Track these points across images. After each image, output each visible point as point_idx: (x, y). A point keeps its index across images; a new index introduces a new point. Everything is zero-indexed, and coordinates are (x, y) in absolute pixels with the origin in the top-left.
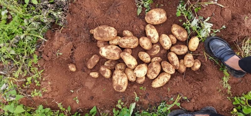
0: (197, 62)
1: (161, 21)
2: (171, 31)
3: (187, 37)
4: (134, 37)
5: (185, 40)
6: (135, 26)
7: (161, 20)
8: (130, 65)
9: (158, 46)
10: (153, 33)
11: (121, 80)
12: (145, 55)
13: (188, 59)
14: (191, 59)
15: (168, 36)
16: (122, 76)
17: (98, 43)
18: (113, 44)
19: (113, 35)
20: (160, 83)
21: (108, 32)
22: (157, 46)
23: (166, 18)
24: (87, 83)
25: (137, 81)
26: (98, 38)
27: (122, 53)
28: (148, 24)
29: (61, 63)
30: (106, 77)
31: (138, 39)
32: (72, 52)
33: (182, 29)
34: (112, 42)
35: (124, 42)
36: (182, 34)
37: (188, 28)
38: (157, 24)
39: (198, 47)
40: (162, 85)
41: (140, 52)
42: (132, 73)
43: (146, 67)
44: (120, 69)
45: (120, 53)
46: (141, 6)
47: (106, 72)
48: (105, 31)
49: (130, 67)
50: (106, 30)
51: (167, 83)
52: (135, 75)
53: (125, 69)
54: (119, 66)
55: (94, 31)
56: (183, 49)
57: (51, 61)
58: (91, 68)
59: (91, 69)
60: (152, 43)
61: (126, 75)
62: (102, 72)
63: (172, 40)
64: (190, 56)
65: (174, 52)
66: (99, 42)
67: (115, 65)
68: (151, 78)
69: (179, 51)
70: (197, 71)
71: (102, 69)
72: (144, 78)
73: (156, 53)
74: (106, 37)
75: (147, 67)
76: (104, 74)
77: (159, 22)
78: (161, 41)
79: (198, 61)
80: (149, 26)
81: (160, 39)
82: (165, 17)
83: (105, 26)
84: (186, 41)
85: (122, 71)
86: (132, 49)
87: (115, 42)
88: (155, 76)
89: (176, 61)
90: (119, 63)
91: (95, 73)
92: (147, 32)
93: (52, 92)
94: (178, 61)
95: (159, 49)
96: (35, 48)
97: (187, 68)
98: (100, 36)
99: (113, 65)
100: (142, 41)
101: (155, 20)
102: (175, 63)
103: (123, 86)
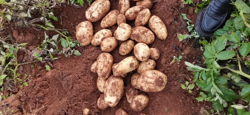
7: (88, 27)
8: (131, 65)
10: (99, 35)
11: (148, 77)
16: (143, 77)
17: (100, 106)
20: (161, 27)
25: (156, 58)
28: (90, 43)
31: (102, 53)
35: (101, 70)
41: (120, 52)
42: (143, 64)
47: (138, 101)
49: (135, 65)
54: (135, 83)
61: (145, 72)
62: (137, 106)
67: (133, 88)
69: (124, 6)
71: (134, 106)
76: (140, 103)
77: (89, 29)
80: (92, 40)
88: (150, 32)
99: (133, 91)
100: (104, 46)
101: (86, 33)
102: (137, 10)
103: (157, 76)
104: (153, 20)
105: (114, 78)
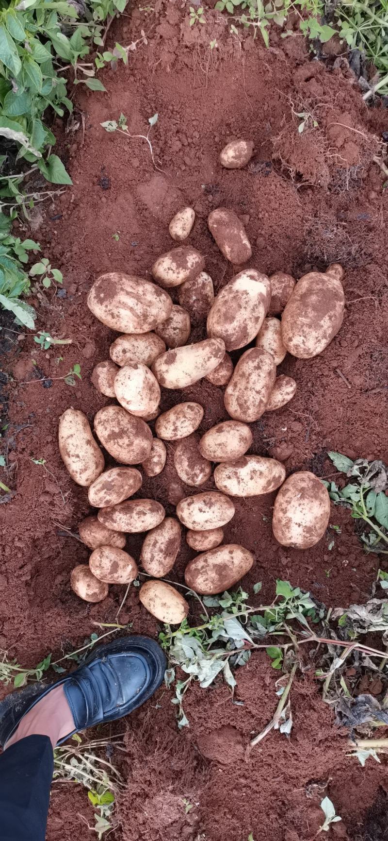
0: (97, 590)
1: (280, 521)
2: (235, 543)
3: (194, 588)
4: (263, 409)
5: (188, 578)
6: (297, 427)
7: (284, 522)
8: (171, 360)
9: (200, 479)
10: (252, 478)
11: (131, 309)
12: (187, 423)
13: (121, 564)
14: (116, 575)
15: (222, 528)
16: (145, 316)
17: (288, 280)
18: (267, 328)
19: (297, 340)
20: (70, 441)
21: (315, 325)
22: (201, 476)
23: (284, 542)
24: (165, 185)
25: (106, 363)
26: (307, 286)
27: (223, 347)
28: (289, 474)
29: (266, 118)
30: (161, 259)
31: (250, 419)
32: (292, 175)
33: (227, 583)
34: (271, 329)
36: (213, 575)
37: (225, 604)
38: (277, 505)
39: (148, 613)
40: (61, 445)
41: (202, 411)
42: (143, 356)
43: (144, 414)
44: (168, 321)
45: (226, 340)
46: (358, 473)
47: (178, 266)
48: (320, 318)
49: (165, 358)
50: (322, 322)
51: (62, 465)
52: (130, 365)
53: (163, 338)
54: (180, 320)
55: (333, 280)
56: (160, 563)
57: (288, 86)
58: (210, 222)
59: (205, 219)
60: (218, 464)
61: (141, 332)
62: (184, 255)
63: (203, 533)
64: (126, 574)
65: (160, 527)
66: (292, 282)
67: (188, 309)
68: (101, 416)
69: (158, 545)
70: (68, 582)
71: (193, 259)
72: (108, 392)
73: (178, 466)
74: (299, 315)
75: (141, 418)
76: (174, 259)
77: (281, 514)
78: (215, 497)
79: (101, 597)
80: (280, 477)
81: (223, 498)
82: (289, 541)
83: (339, 322)
84: (183, 581)
85: (161, 327)
86: (223, 388)
87: (270, 340)
88: (102, 433)
89: (128, 524)
90: (192, 326)
91: (189, 227)
92: (262, 460)
93: (176, 44)
94: (124, 528)
95: (190, 482)
96: (354, 48)
97: (90, 551)
98: (310, 292)
99: (192, 301)
100: (237, 434)
101: (293, 503)
102: (121, 515)
103: (106, 306)
104: (86, 470)
105: (225, 334)
